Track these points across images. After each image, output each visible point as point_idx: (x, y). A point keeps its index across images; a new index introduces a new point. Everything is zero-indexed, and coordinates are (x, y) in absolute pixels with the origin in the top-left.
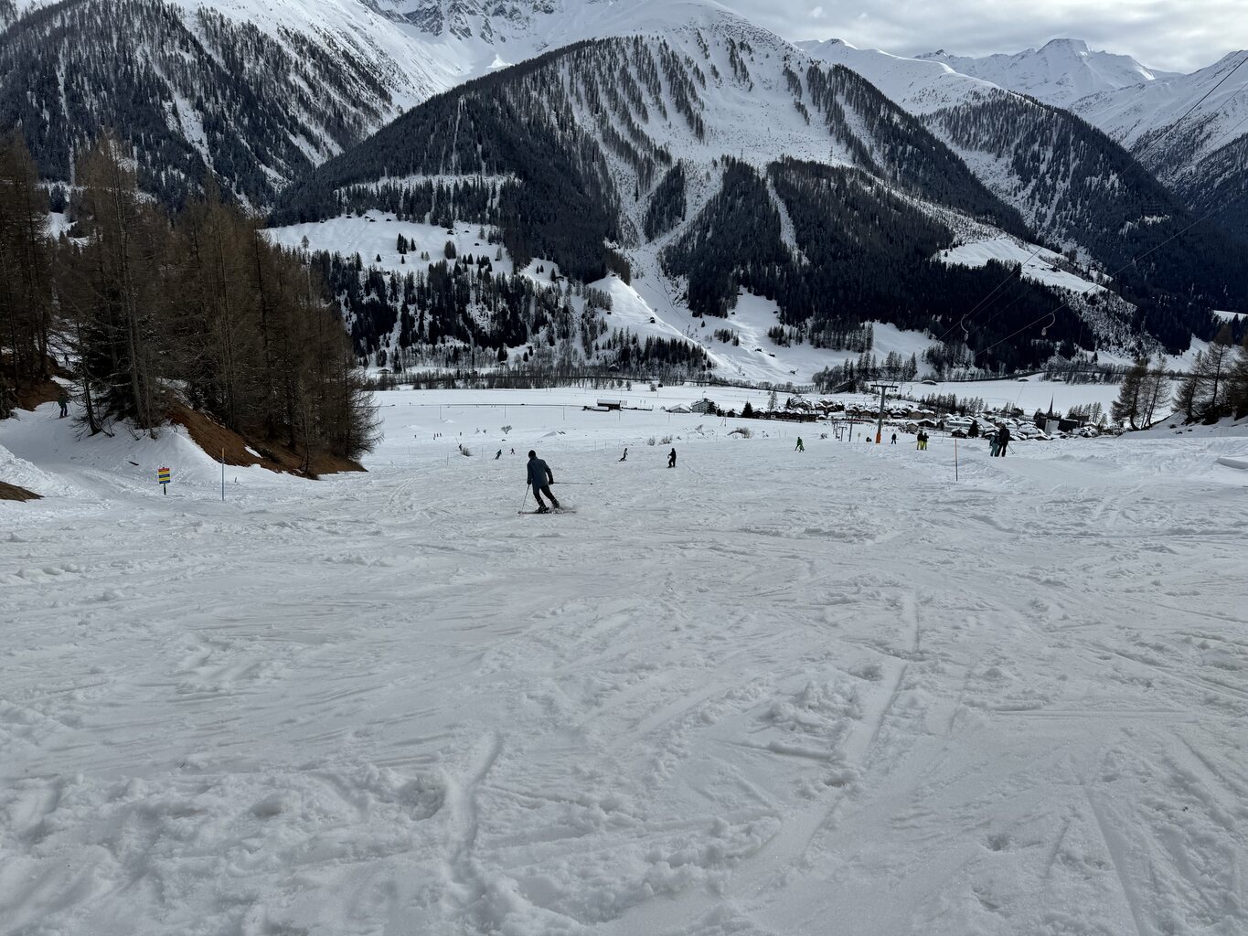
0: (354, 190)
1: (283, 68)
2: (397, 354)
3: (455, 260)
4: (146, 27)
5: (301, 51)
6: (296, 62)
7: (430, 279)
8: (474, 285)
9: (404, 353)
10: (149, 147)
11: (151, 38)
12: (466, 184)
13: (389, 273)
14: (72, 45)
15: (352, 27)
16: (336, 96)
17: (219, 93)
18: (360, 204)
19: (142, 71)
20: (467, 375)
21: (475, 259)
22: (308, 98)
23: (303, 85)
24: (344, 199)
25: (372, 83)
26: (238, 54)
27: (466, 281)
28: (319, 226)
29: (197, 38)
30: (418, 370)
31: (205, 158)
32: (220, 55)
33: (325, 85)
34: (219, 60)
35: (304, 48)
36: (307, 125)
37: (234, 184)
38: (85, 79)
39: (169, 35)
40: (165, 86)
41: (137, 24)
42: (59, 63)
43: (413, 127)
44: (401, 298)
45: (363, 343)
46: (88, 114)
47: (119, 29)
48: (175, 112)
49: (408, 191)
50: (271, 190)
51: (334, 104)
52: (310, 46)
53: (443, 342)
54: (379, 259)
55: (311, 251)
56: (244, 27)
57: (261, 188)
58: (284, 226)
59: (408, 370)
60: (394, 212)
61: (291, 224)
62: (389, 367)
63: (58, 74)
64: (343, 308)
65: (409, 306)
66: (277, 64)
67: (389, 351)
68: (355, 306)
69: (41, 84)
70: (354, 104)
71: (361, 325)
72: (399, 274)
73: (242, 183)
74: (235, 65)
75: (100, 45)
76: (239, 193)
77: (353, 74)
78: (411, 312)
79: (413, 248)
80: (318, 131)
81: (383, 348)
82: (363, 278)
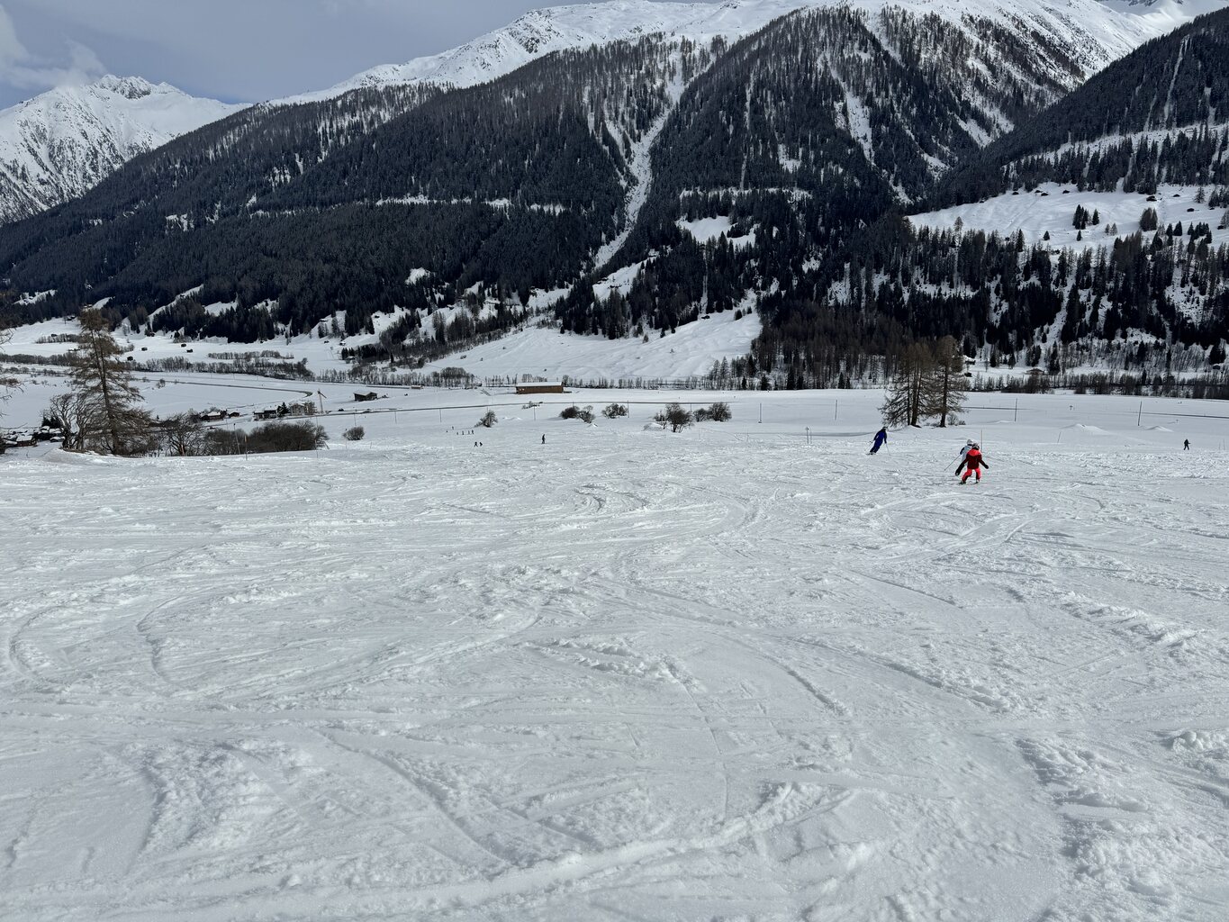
0: (1026, 163)
1: (962, 52)
2: (1055, 352)
3: (1153, 233)
4: (830, 35)
5: (985, 35)
6: (978, 46)
7: (1114, 258)
8: (1181, 262)
9: (1065, 351)
10: (814, 146)
11: (833, 45)
12: (1182, 136)
13: (1058, 252)
14: (763, 64)
15: (1047, 9)
16: (1018, 75)
17: (890, 87)
18: (1031, 178)
19: (820, 77)
20: (1158, 380)
21: (1185, 229)
22: (986, 81)
23: (982, 68)
24: (1013, 174)
25: (1062, 60)
26: (916, 47)
27: (1170, 255)
28: (978, 206)
29: (877, 37)
30: (1085, 371)
31: (866, 153)
32: (898, 50)
33: (1007, 65)
34: (896, 55)
35: (989, 32)
36: (980, 108)
37: (892, 177)
38: (769, 92)
39: (850, 38)
40: (839, 86)
41: (822, 33)
42: (749, 82)
43: (1113, 81)
44: (1071, 281)
45: (1012, 337)
46: (765, 124)
47: (805, 42)
48: (845, 111)
49: (1096, 155)
50: (930, 179)
51: (1015, 84)
52: (996, 30)
53: (1124, 336)
54: (1047, 237)
55: (964, 232)
56: (926, 18)
57: (920, 177)
58: (938, 210)
59: (1068, 372)
60: (1073, 183)
61: (945, 207)
62: (1042, 367)
63: (748, 92)
64: (993, 296)
65: (1080, 291)
66: (955, 50)
67: (1045, 348)
68: (1007, 292)
69: (731, 102)
70: (1039, 82)
71: (1012, 317)
72: (1071, 252)
73: (901, 174)
74: (911, 57)
75: (786, 60)
76: (896, 185)
77: (1042, 53)
78: (1083, 299)
79: (1096, 221)
80: (992, 113)
81: (1037, 343)
82: (1022, 260)
